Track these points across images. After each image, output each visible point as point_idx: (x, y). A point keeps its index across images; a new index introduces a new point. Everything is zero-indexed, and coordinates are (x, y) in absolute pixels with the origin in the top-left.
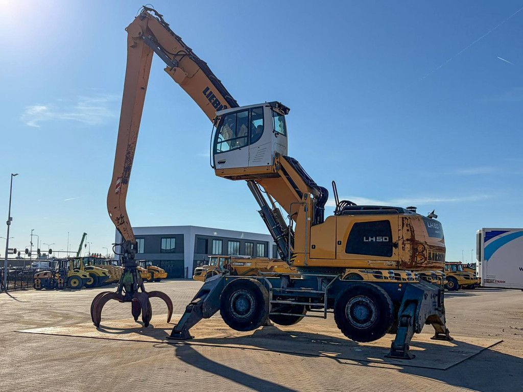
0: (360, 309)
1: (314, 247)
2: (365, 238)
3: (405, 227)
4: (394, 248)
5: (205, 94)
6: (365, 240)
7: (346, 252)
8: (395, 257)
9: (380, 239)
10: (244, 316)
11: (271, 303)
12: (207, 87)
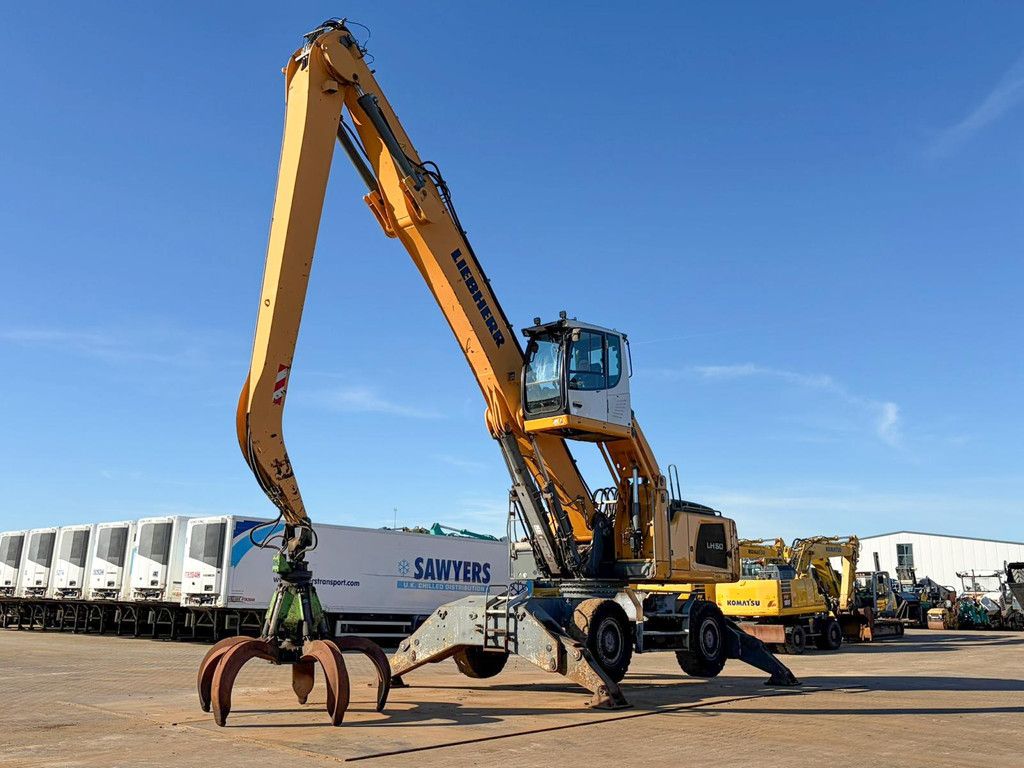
0: (709, 634)
1: (672, 553)
2: (708, 544)
4: (728, 557)
5: (455, 261)
6: (708, 547)
7: (697, 561)
9: (717, 547)
12: (458, 250)
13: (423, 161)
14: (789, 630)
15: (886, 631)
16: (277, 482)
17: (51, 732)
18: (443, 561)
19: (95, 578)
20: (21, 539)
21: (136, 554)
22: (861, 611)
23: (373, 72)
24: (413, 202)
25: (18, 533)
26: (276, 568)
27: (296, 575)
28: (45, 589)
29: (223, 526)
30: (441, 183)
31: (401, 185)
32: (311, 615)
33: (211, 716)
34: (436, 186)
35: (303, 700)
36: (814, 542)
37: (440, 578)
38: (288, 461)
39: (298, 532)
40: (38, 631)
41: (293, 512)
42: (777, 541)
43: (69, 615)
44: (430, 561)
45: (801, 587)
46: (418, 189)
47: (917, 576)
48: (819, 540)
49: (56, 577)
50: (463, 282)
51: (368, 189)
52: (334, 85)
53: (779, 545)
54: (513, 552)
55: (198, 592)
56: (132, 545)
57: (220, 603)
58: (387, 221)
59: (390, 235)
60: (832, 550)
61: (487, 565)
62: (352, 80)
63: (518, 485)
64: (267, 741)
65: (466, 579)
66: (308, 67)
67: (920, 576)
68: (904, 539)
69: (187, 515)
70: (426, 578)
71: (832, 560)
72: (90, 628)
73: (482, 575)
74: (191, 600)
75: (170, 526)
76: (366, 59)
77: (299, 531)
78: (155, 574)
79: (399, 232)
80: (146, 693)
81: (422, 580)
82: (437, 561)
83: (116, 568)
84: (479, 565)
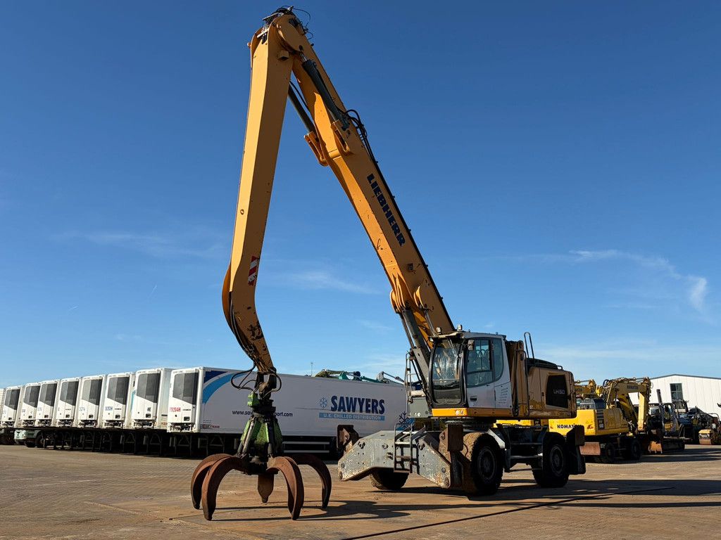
2: (554, 390)
4: (568, 400)
5: (370, 182)
6: (554, 393)
7: (546, 403)
9: (561, 392)
12: (372, 175)
13: (347, 110)
14: (603, 445)
15: (672, 446)
16: (252, 342)
17: (82, 525)
18: (351, 398)
19: (108, 412)
20: (55, 385)
21: (135, 396)
22: (654, 431)
23: (313, 45)
24: (341, 139)
25: (53, 382)
26: (250, 403)
27: (264, 409)
28: (72, 420)
29: (196, 375)
30: (361, 126)
31: (333, 127)
32: (274, 439)
33: (201, 512)
34: (357, 128)
35: (265, 500)
36: (618, 382)
37: (349, 410)
38: (259, 327)
39: (267, 378)
40: (67, 450)
41: (263, 364)
42: (590, 382)
43: (89, 439)
44: (342, 398)
45: (611, 415)
46: (344, 129)
47: (688, 407)
48: (622, 380)
49: (80, 412)
50: (376, 197)
51: (308, 130)
52: (286, 54)
53: (591, 384)
54: (410, 397)
55: (180, 422)
56: (132, 389)
57: (195, 429)
58: (321, 153)
59: (323, 164)
60: (632, 387)
61: (382, 401)
62: (299, 50)
63: (415, 348)
64: (240, 532)
65: (368, 411)
66: (267, 42)
67: (691, 406)
68: (675, 380)
69: (171, 368)
70: (339, 410)
71: (631, 395)
72: (103, 448)
73: (379, 408)
74: (174, 427)
75: (158, 375)
76: (308, 36)
77: (267, 376)
78: (149, 409)
79: (330, 162)
80: (148, 495)
81: (337, 412)
82: (347, 398)
83: (121, 406)
84: (376, 401)
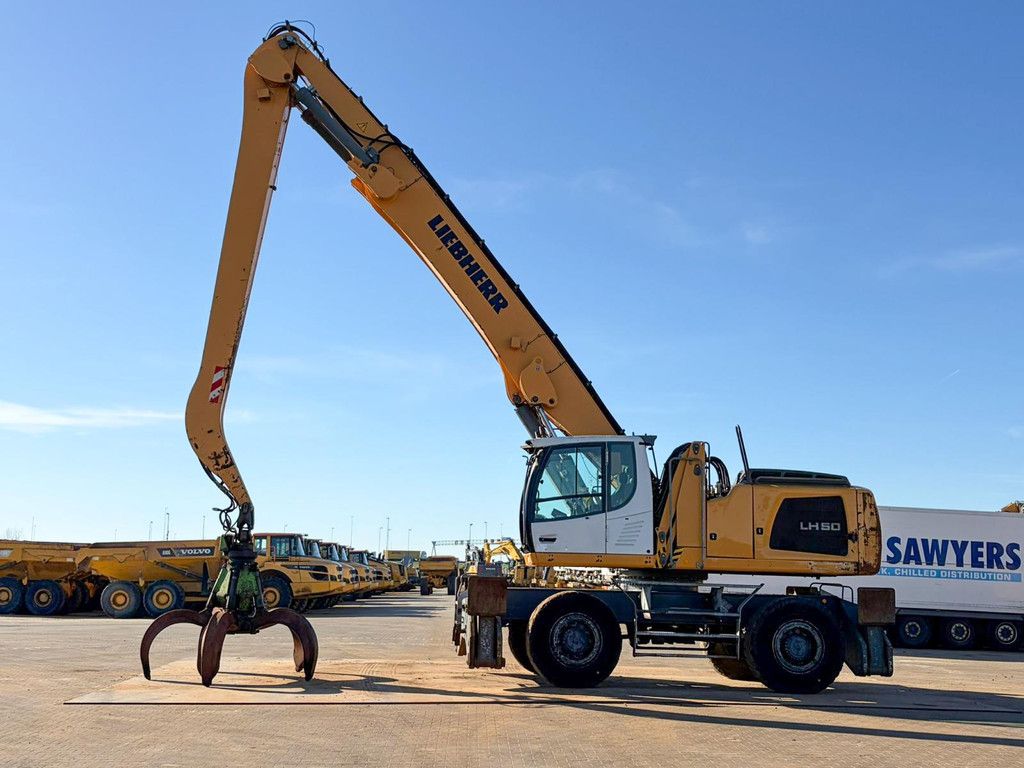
0: (797, 641)
1: (713, 537)
2: (802, 524)
3: (868, 510)
4: (850, 541)
5: (434, 229)
6: (802, 528)
7: (772, 546)
8: (852, 557)
9: (826, 527)
10: (581, 662)
11: (638, 636)
12: (439, 215)
16: (216, 472)
18: (935, 542)
37: (930, 563)
44: (912, 542)
50: (446, 249)
61: (1013, 546)
62: (285, 80)
65: (976, 564)
70: (906, 562)
73: (1005, 558)
81: (900, 564)
82: (925, 542)
84: (998, 546)
